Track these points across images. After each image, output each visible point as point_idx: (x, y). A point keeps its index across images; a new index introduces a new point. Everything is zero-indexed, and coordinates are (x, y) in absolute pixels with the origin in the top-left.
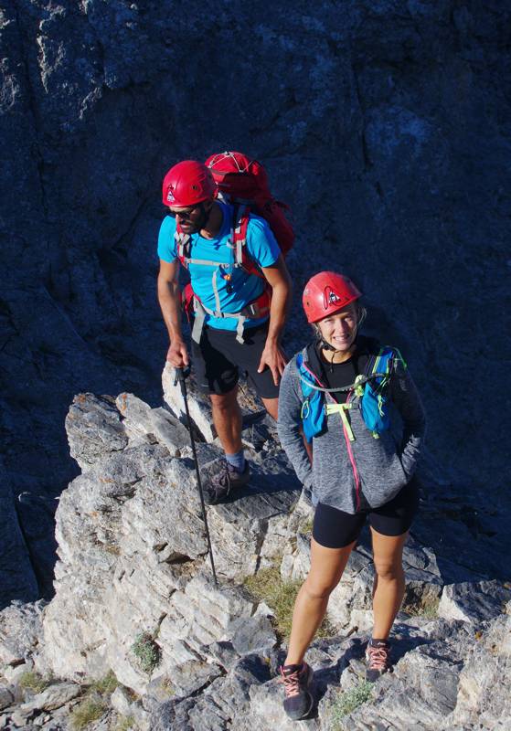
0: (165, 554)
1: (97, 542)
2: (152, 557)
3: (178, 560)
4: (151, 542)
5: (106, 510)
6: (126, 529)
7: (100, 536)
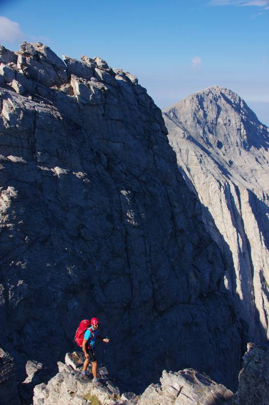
0: (70, 392)
1: (56, 391)
2: (67, 393)
3: (72, 393)
4: (67, 390)
5: (58, 384)
6: (62, 388)
7: (56, 390)
